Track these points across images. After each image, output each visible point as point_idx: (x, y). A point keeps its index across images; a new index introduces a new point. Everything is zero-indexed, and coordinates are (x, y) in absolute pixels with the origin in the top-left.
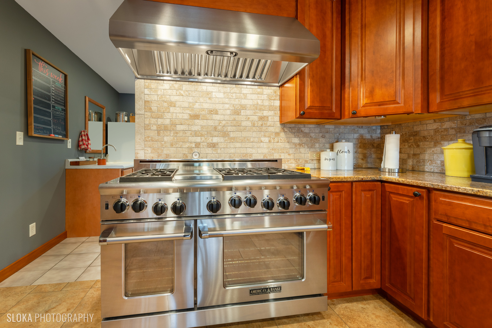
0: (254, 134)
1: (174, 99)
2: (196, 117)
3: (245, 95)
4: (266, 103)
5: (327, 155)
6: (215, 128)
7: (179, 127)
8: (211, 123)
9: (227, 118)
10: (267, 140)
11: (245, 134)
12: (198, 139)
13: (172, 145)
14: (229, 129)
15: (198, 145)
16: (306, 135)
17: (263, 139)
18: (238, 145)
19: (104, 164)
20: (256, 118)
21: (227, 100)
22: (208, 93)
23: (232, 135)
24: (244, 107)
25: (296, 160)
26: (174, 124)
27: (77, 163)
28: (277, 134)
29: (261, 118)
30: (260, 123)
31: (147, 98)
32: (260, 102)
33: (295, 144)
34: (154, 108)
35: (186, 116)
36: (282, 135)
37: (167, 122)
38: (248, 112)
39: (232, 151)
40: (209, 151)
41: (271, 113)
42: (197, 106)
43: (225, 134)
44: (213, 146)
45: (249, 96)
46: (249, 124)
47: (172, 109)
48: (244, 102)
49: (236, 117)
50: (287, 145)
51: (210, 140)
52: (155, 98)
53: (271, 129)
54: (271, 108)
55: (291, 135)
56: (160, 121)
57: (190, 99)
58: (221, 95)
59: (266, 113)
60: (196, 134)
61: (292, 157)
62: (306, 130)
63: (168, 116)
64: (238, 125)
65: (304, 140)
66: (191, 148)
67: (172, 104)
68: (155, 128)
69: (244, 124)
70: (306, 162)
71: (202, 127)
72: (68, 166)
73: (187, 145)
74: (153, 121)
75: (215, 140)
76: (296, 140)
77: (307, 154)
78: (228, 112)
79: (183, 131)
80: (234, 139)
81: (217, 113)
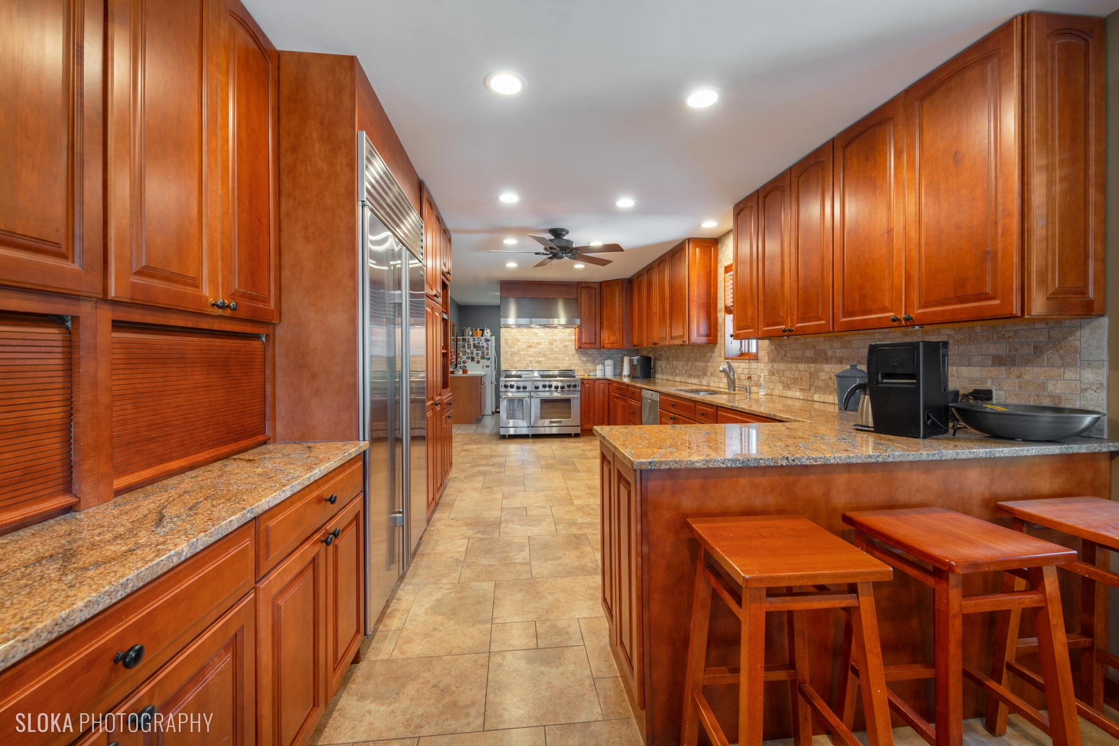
0: (561, 356)
1: (519, 337)
2: (530, 347)
3: (556, 334)
4: (567, 338)
5: (599, 367)
6: (540, 353)
7: (522, 353)
8: (538, 350)
9: (546, 347)
10: (567, 358)
11: (556, 356)
12: (531, 359)
13: (518, 362)
14: (547, 353)
15: (531, 362)
16: (590, 355)
17: (565, 358)
18: (552, 362)
19: (467, 373)
20: (561, 346)
21: (546, 337)
22: (536, 334)
23: (549, 356)
24: (555, 340)
25: (585, 370)
26: (519, 351)
28: (574, 355)
29: (565, 346)
30: (564, 349)
31: (506, 338)
32: (564, 337)
33: (584, 361)
34: (510, 343)
35: (525, 347)
36: (576, 355)
37: (516, 350)
38: (558, 343)
39: (549, 365)
40: (537, 365)
41: (570, 343)
42: (531, 341)
43: (545, 356)
44: (539, 362)
45: (558, 334)
46: (558, 350)
47: (518, 343)
48: (555, 338)
49: (551, 346)
50: (579, 362)
51: (537, 359)
52: (509, 337)
53: (570, 352)
54: (570, 341)
55: (581, 356)
56: (512, 350)
57: (527, 337)
58: (543, 334)
59: (567, 343)
60: (530, 356)
61: (582, 369)
62: (590, 353)
63: (516, 346)
64: (552, 351)
65: (588, 358)
66: (528, 364)
67: (518, 340)
68: (510, 353)
69: (555, 350)
71: (533, 352)
73: (526, 362)
74: (509, 349)
75: (540, 359)
76: (584, 359)
77: (590, 366)
78: (547, 343)
79: (524, 355)
80: (550, 359)
81: (541, 344)
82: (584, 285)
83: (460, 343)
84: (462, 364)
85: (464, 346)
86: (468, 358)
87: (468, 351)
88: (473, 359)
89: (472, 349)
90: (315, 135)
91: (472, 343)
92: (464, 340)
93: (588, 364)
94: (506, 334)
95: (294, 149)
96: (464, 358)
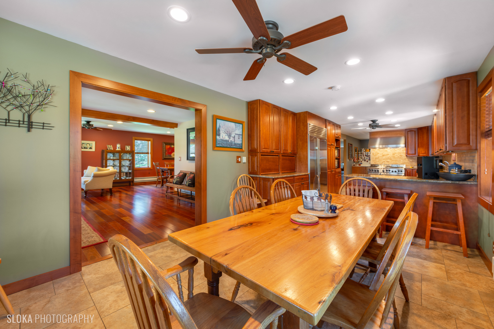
0: (399, 159)
1: (378, 152)
2: (384, 156)
3: (396, 151)
4: (402, 152)
6: (388, 158)
7: (380, 158)
8: (387, 157)
9: (391, 156)
10: (402, 160)
11: (396, 159)
12: (384, 160)
13: (378, 161)
14: (392, 158)
15: (384, 162)
17: (401, 160)
18: (394, 161)
19: (360, 165)
20: (399, 155)
21: (392, 152)
22: (386, 151)
23: (393, 159)
24: (396, 153)
25: (411, 165)
26: (379, 157)
27: (354, 165)
28: (405, 159)
29: (400, 155)
30: (400, 157)
31: (373, 152)
32: (400, 152)
33: (411, 161)
34: (374, 154)
35: (381, 156)
36: (407, 159)
37: (377, 157)
38: (397, 154)
40: (387, 163)
41: (404, 154)
42: (384, 153)
43: (391, 159)
44: (388, 162)
46: (397, 157)
47: (378, 154)
48: (395, 152)
49: (394, 155)
50: (408, 162)
51: (387, 160)
52: (375, 152)
53: (404, 158)
54: (403, 153)
55: (409, 159)
56: (376, 157)
57: (382, 152)
58: (390, 151)
59: (402, 154)
60: (384, 159)
61: (410, 164)
62: (414, 158)
63: (377, 156)
64: (394, 157)
65: (414, 160)
67: (378, 153)
69: (396, 157)
70: (415, 166)
71: (385, 158)
72: (353, 166)
74: (374, 157)
75: (388, 160)
76: (411, 160)
78: (392, 154)
79: (381, 159)
80: (393, 160)
81: (388, 154)
82: (409, 130)
83: (360, 154)
84: (360, 162)
85: (361, 156)
86: (363, 160)
87: (363, 157)
88: (365, 160)
89: (365, 156)
90: (302, 125)
91: (364, 154)
92: (361, 153)
93: (413, 163)
94: (373, 151)
95: (299, 127)
96: (361, 160)
